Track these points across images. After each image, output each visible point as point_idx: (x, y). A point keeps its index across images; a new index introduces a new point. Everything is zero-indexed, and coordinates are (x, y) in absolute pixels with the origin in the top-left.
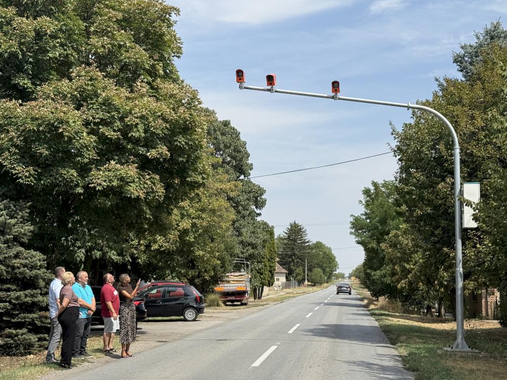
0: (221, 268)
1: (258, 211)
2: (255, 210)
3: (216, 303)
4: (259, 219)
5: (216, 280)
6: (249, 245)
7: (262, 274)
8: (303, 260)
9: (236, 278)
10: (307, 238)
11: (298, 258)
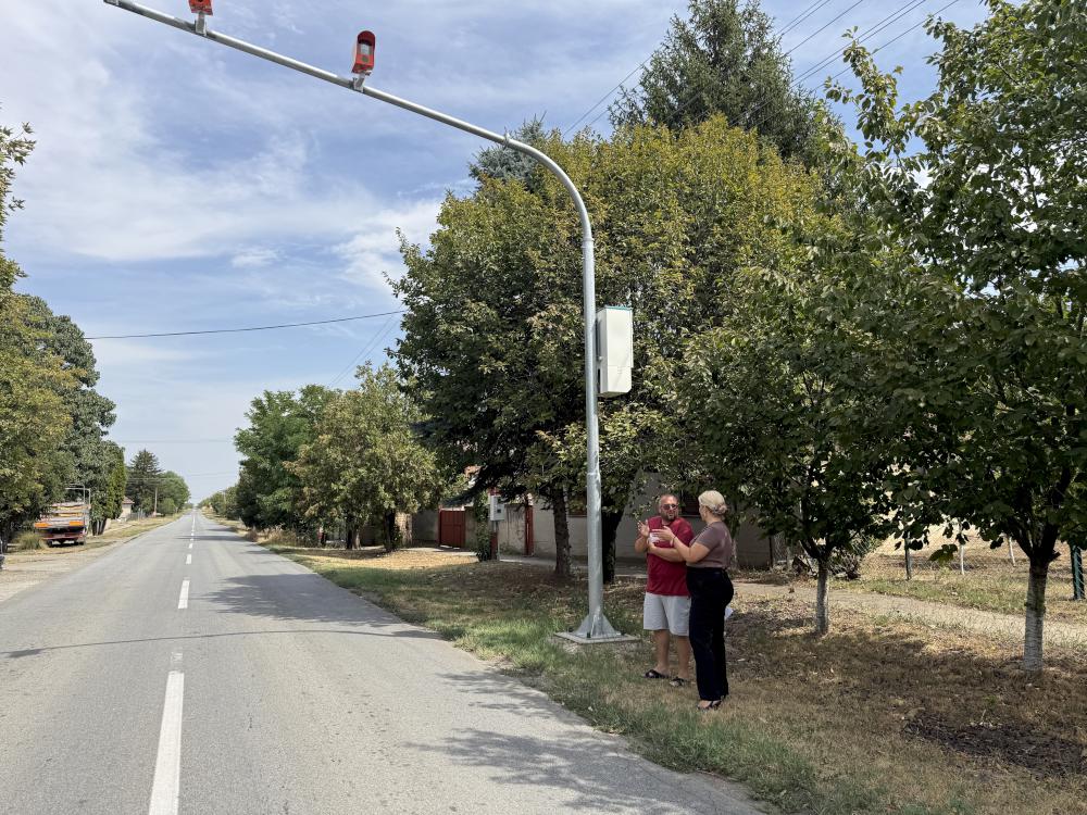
0: (46, 495)
1: (104, 429)
2: (101, 427)
3: (35, 545)
4: (104, 438)
5: (35, 512)
6: (90, 468)
7: (105, 504)
8: (152, 490)
9: (68, 510)
10: (158, 467)
11: (147, 487)
